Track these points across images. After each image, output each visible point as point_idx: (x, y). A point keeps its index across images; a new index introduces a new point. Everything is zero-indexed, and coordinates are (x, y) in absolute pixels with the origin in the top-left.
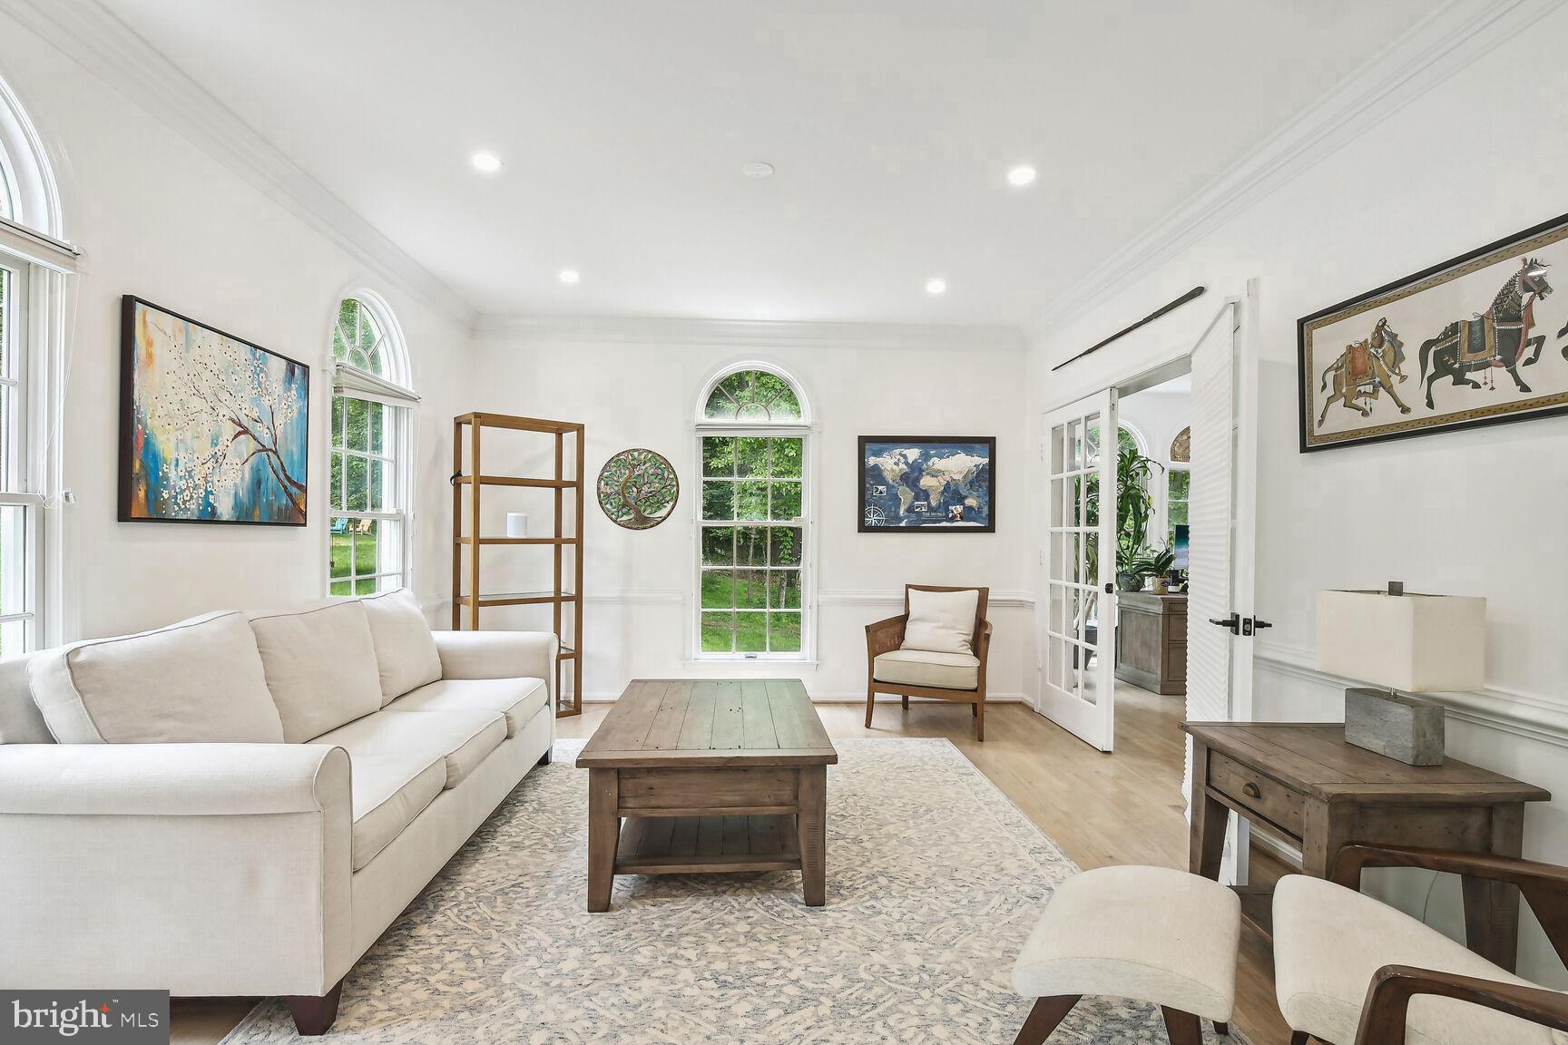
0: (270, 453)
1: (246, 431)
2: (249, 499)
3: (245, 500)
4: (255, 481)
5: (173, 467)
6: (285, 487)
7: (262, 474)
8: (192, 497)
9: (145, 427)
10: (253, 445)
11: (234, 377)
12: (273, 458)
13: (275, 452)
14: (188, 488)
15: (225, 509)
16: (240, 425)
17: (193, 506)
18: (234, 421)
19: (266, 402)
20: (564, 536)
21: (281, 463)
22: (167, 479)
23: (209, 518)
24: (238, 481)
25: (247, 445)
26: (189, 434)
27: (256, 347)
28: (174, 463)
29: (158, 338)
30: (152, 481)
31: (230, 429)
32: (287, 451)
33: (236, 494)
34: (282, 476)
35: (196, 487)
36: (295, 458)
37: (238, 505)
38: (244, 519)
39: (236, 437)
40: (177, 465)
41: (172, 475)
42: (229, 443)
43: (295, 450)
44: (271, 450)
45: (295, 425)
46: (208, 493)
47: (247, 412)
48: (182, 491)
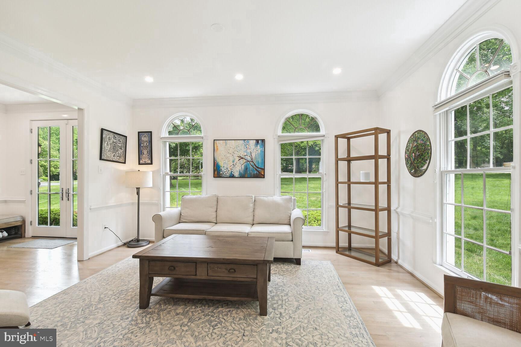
0: (250, 162)
1: (242, 158)
2: (244, 172)
3: (243, 173)
4: (246, 168)
5: (223, 168)
6: (256, 169)
7: (248, 167)
8: (227, 173)
9: (217, 161)
10: (245, 161)
11: (238, 148)
12: (251, 163)
13: (252, 162)
14: (227, 171)
15: (236, 174)
16: (241, 157)
17: (228, 174)
18: (239, 157)
19: (249, 151)
20: (380, 180)
21: (254, 164)
22: (222, 170)
23: (232, 176)
24: (240, 169)
25: (242, 161)
26: (227, 161)
27: (245, 140)
28: (223, 167)
29: (219, 145)
30: (218, 170)
31: (238, 159)
32: (257, 161)
33: (240, 172)
34: (255, 167)
35: (228, 171)
36: (260, 162)
37: (240, 173)
38: (242, 176)
39: (239, 160)
40: (224, 167)
41: (223, 169)
42: (237, 162)
43: (259, 160)
44: (250, 161)
45: (259, 154)
46: (231, 172)
47: (242, 154)
48: (225, 172)
